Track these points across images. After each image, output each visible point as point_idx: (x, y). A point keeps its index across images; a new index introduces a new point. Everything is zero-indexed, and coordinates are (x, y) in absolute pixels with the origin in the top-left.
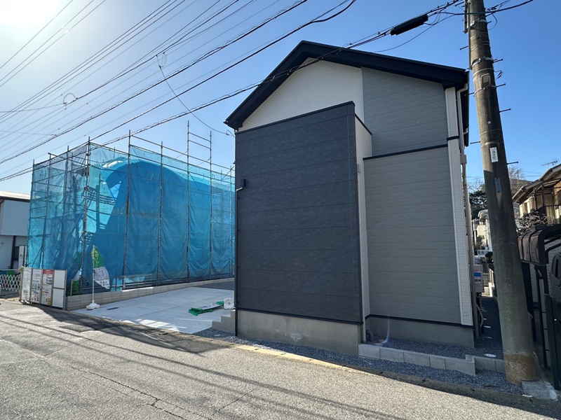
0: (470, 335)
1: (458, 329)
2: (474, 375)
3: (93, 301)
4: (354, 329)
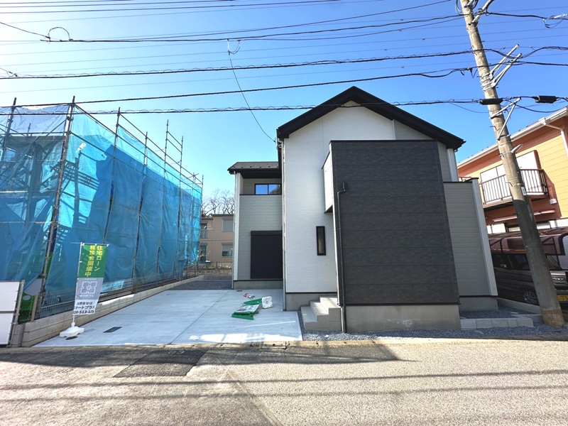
0: (495, 302)
1: (489, 299)
2: (533, 326)
3: (73, 324)
4: (455, 309)
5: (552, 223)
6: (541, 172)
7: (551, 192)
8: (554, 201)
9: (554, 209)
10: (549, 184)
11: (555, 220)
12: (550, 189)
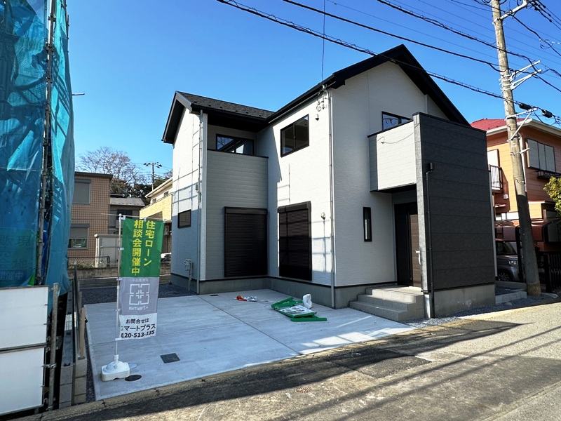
5: (503, 215)
6: (500, 169)
7: (505, 188)
8: (506, 196)
9: (505, 204)
10: (504, 181)
11: (506, 213)
12: (505, 185)
